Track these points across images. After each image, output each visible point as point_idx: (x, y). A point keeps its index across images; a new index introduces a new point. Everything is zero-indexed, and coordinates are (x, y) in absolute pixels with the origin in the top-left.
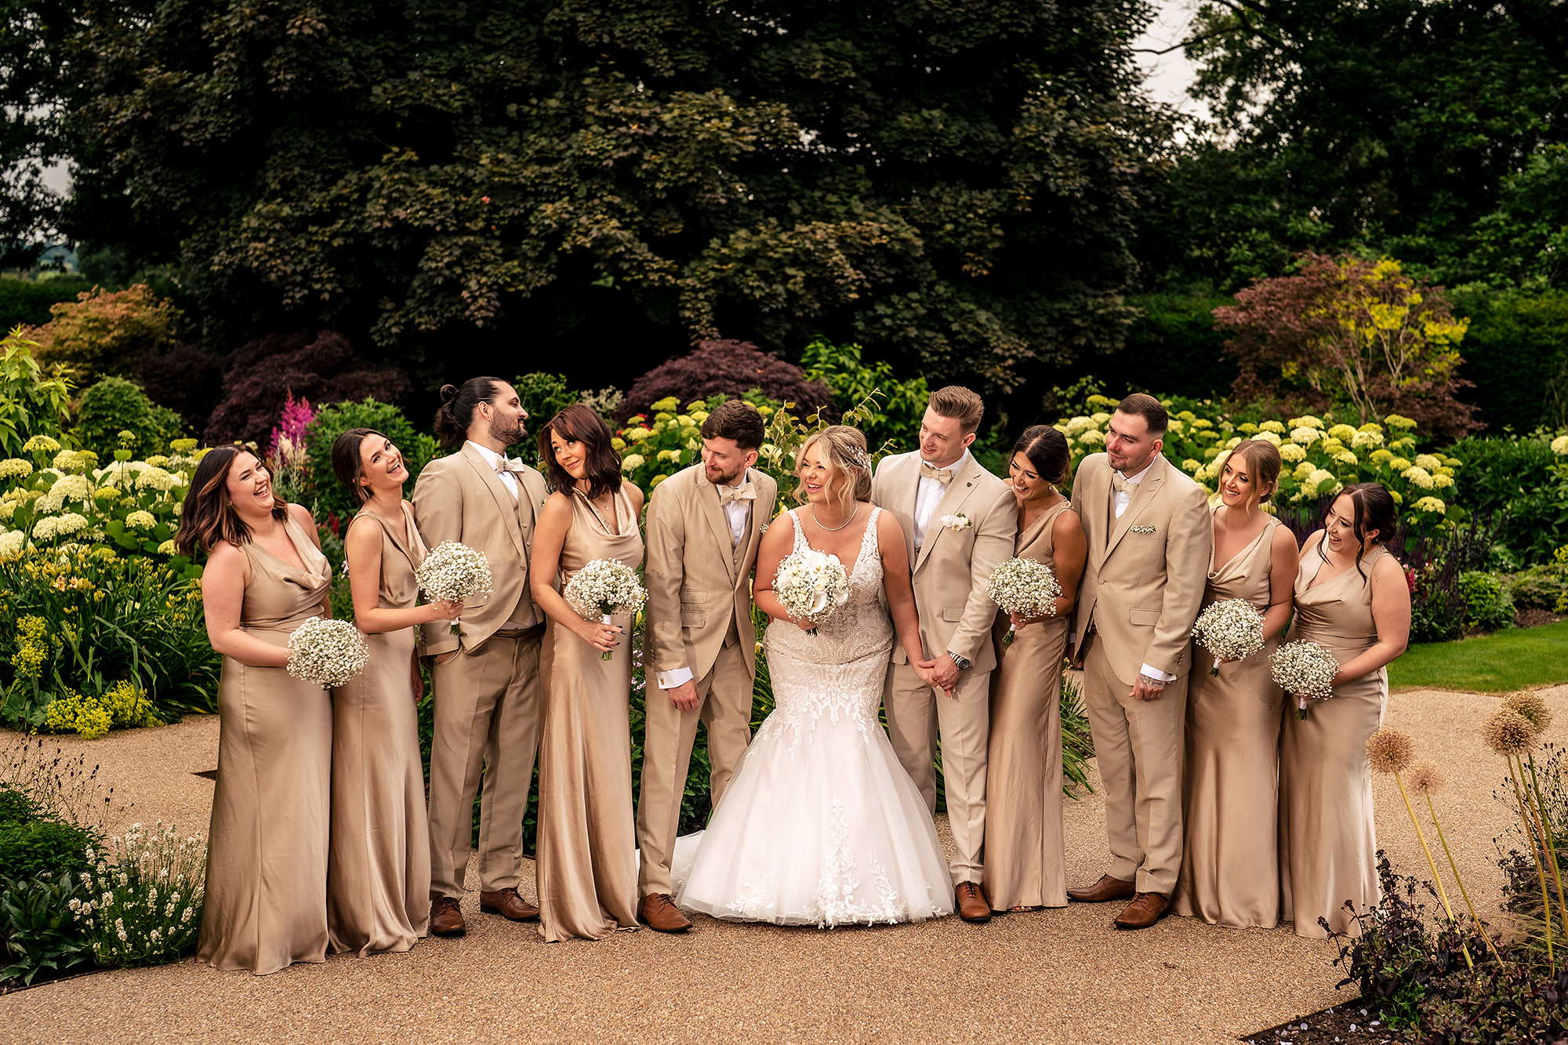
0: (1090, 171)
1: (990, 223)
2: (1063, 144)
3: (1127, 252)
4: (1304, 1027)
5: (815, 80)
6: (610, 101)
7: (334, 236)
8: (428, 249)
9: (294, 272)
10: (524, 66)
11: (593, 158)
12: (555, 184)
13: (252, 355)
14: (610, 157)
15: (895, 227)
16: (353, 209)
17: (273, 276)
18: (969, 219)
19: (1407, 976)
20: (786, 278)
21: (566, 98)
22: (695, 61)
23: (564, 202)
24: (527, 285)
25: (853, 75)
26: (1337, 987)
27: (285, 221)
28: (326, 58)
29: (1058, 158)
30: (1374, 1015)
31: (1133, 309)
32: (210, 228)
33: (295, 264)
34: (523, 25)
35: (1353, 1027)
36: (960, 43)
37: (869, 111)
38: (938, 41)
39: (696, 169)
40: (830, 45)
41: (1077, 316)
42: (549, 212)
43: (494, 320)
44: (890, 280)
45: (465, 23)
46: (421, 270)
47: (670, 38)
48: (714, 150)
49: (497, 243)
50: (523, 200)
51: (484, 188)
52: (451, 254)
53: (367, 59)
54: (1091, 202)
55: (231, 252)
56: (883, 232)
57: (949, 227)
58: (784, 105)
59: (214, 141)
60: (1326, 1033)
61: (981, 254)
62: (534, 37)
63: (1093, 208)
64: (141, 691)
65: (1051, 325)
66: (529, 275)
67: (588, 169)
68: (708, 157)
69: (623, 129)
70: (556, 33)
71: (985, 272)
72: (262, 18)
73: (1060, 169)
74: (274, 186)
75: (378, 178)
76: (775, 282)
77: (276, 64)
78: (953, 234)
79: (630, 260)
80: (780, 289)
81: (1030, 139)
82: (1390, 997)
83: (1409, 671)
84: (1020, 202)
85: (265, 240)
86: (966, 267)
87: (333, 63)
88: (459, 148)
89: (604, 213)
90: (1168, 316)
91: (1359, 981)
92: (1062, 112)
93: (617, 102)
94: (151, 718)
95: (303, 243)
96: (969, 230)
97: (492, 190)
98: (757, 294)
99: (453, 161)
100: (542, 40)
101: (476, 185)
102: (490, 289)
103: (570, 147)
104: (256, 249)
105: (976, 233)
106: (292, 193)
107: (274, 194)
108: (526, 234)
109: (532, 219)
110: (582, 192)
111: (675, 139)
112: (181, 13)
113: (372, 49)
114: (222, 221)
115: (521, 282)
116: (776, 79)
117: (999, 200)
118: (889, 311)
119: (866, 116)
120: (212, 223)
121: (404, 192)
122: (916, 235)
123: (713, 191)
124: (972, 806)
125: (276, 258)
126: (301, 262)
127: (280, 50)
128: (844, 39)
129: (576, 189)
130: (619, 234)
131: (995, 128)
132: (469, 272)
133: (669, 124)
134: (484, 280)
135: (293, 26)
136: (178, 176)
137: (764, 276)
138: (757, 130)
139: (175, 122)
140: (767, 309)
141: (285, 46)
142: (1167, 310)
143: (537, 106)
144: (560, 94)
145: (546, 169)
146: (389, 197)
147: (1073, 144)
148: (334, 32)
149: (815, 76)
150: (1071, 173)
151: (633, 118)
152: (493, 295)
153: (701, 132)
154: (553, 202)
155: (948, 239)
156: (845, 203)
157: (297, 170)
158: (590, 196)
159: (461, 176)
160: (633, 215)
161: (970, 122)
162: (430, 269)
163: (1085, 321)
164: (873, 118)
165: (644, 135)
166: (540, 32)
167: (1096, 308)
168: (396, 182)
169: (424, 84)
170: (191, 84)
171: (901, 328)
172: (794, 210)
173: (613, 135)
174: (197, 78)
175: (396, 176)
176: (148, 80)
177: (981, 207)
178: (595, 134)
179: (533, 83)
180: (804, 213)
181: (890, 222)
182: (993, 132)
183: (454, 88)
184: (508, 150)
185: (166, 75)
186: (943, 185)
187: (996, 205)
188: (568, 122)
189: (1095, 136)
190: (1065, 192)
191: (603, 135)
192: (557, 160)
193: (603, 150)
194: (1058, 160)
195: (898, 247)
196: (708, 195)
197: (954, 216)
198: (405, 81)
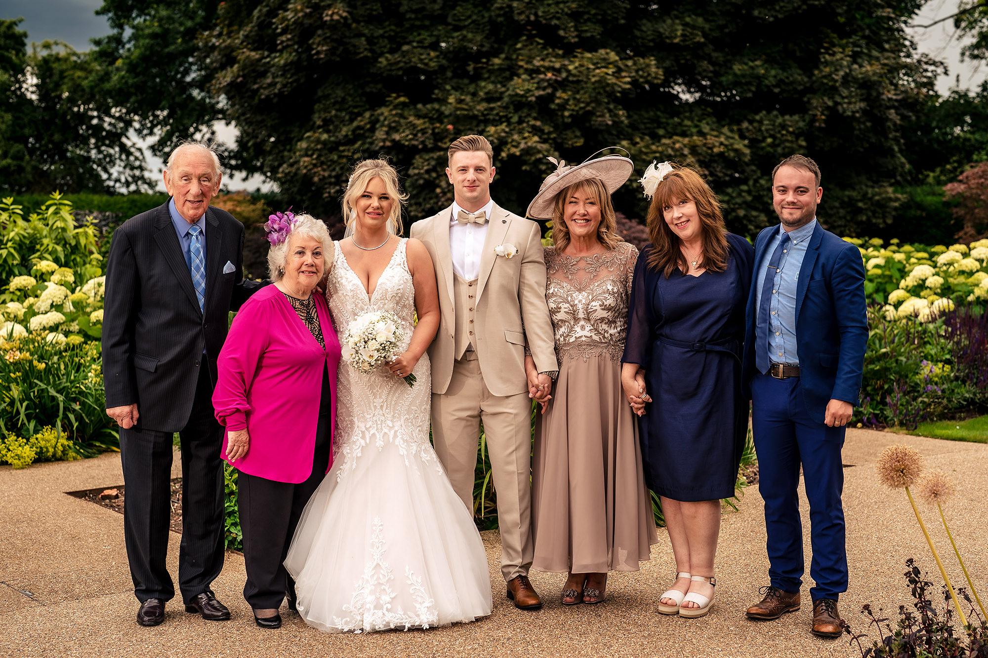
0: (866, 99)
1: (797, 139)
2: (847, 80)
3: (899, 155)
5: (677, 44)
6: (534, 58)
7: (355, 152)
8: (414, 161)
9: (330, 176)
10: (479, 38)
11: (522, 96)
12: (497, 114)
14: (533, 95)
15: (731, 141)
16: (367, 134)
17: (316, 179)
18: (783, 135)
21: (507, 58)
22: (592, 30)
23: (504, 126)
25: (702, 40)
27: (324, 143)
28: (350, 38)
29: (845, 90)
31: (899, 196)
32: (280, 151)
33: (331, 171)
34: (480, 11)
36: (774, 13)
37: (713, 64)
38: (760, 13)
39: (591, 102)
40: (688, 19)
41: (861, 201)
42: (492, 132)
44: (727, 178)
45: (440, 12)
46: (409, 175)
47: (575, 16)
48: (603, 90)
50: (478, 126)
51: (451, 118)
52: (429, 164)
53: (377, 38)
54: (869, 120)
55: (292, 165)
56: (721, 144)
57: (769, 140)
58: (652, 58)
59: (281, 93)
62: (486, 20)
63: (869, 124)
64: (62, 434)
65: (842, 207)
67: (519, 104)
68: (599, 93)
69: (542, 76)
70: (499, 15)
72: (308, 10)
73: (846, 98)
74: (319, 123)
75: (382, 114)
77: (317, 41)
78: (772, 145)
79: (547, 163)
81: (825, 77)
84: (817, 120)
85: (311, 155)
87: (355, 41)
88: (436, 91)
89: (529, 132)
90: (929, 198)
92: (848, 59)
93: (538, 58)
94: (72, 454)
95: (336, 157)
96: (783, 142)
97: (456, 120)
98: (635, 185)
99: (432, 101)
100: (491, 21)
101: (447, 117)
103: (508, 90)
104: (305, 162)
105: (788, 144)
106: (331, 127)
107: (319, 127)
110: (515, 119)
111: (578, 82)
112: (266, 15)
113: (381, 32)
114: (288, 147)
116: (651, 44)
117: (804, 121)
118: (726, 198)
119: (711, 68)
120: (282, 148)
121: (398, 122)
122: (745, 146)
123: (603, 116)
125: (317, 167)
126: (334, 170)
127: (320, 32)
128: (697, 15)
129: (511, 117)
130: (539, 146)
131: (801, 72)
133: (574, 72)
135: (327, 15)
136: (259, 118)
138: (634, 74)
139: (255, 83)
141: (322, 28)
142: (928, 194)
143: (487, 63)
144: (503, 56)
145: (492, 105)
146: (389, 126)
147: (855, 80)
148: (355, 20)
149: (676, 41)
150: (853, 100)
151: (549, 69)
153: (594, 76)
154: (496, 126)
155: (769, 149)
156: (696, 126)
157: (333, 112)
158: (520, 122)
159: (438, 110)
160: (549, 133)
161: (783, 69)
162: (415, 175)
163: (865, 204)
164: (716, 69)
165: (556, 81)
166: (490, 16)
167: (874, 195)
168: (394, 116)
169: (413, 53)
170: (268, 60)
171: (734, 210)
172: (661, 132)
173: (536, 81)
174: (273, 55)
175: (394, 112)
176: (241, 57)
177: (791, 126)
178: (524, 80)
179: (484, 49)
180: (667, 132)
181: (728, 138)
182: (799, 75)
183: (433, 54)
184: (468, 93)
185: (253, 54)
186: (764, 112)
187: (801, 124)
188: (507, 74)
189: (871, 73)
190: (849, 113)
191: (528, 81)
192: (500, 99)
193: (529, 91)
194: (845, 93)
195: (732, 154)
196: (599, 119)
197: (772, 132)
198: (400, 53)
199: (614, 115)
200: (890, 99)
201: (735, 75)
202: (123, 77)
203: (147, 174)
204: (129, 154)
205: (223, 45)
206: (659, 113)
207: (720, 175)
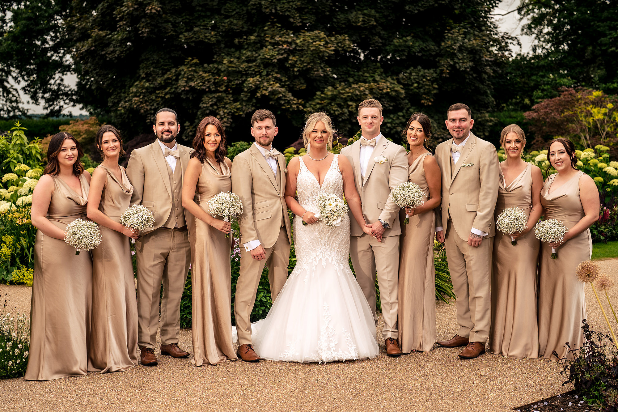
0: (473, 60)
1: (432, 83)
2: (461, 49)
3: (490, 96)
4: (546, 403)
5: (359, 26)
6: (275, 36)
7: (166, 94)
8: (203, 99)
9: (151, 109)
10: (241, 23)
11: (269, 59)
12: (254, 70)
13: (135, 143)
14: (275, 58)
15: (393, 85)
16: (173, 83)
17: (142, 111)
18: (424, 82)
19: (597, 379)
20: (349, 106)
21: (257, 37)
22: (310, 18)
23: (257, 77)
24: (243, 112)
25: (375, 23)
26: (563, 385)
27: (147, 88)
28: (162, 23)
29: (460, 55)
30: (581, 398)
31: (493, 119)
32: (118, 93)
33: (151, 106)
34: (241, 7)
35: (570, 404)
36: (418, 8)
37: (382, 38)
38: (409, 8)
39: (311, 62)
40: (365, 11)
42: (251, 81)
43: (230, 127)
44: (391, 108)
45: (217, 7)
46: (200, 108)
47: (299, 10)
48: (317, 55)
49: (231, 96)
50: (241, 77)
51: (225, 73)
52: (212, 101)
53: (178, 23)
54: (474, 73)
55: (126, 102)
56: (388, 87)
57: (416, 85)
58: (346, 36)
59: (119, 57)
60: (556, 407)
61: (429, 96)
62: (245, 12)
63: (475, 75)
66: (244, 107)
67: (267, 64)
68: (315, 57)
69: (281, 47)
70: (253, 9)
71: (430, 104)
72: (136, 6)
73: (461, 59)
74: (143, 75)
75: (183, 70)
76: (344, 108)
77: (142, 25)
78: (418, 88)
79: (284, 100)
80: (346, 110)
81: (448, 47)
82: (589, 389)
83: (606, 252)
84: (444, 73)
85: (139, 96)
86: (423, 101)
87: (165, 25)
88: (215, 57)
89: (273, 81)
91: (573, 382)
92: (462, 36)
93: (278, 36)
95: (154, 97)
96: (424, 86)
97: (229, 74)
98: (337, 113)
99: (213, 62)
100: (248, 12)
101: (222, 72)
102: (228, 114)
103: (259, 55)
104: (135, 100)
105: (427, 87)
106: (150, 78)
107: (143, 78)
108: (243, 91)
109: (245, 85)
110: (265, 73)
111: (302, 50)
112: (106, 8)
113: (180, 19)
114: (123, 90)
115: (241, 111)
116: (344, 26)
117: (436, 73)
118: (390, 121)
119: (380, 41)
120: (119, 91)
121: (193, 75)
122: (402, 88)
123: (318, 71)
124: (392, 303)
125: (143, 104)
126: (153, 105)
127: (143, 20)
128: (371, 9)
129: (262, 72)
130: (280, 89)
131: (434, 44)
132: (220, 108)
133: (299, 44)
134: (226, 111)
135: (148, 9)
136: (105, 72)
137: (339, 106)
138: (335, 45)
139: (103, 51)
140: (340, 119)
141: (145, 18)
142: (507, 117)
143: (246, 39)
144: (256, 34)
145: (250, 65)
146: (187, 77)
147: (467, 49)
148: (165, 13)
149: (359, 24)
150: (465, 61)
151: (285, 42)
152: (229, 117)
153: (312, 47)
154: (253, 77)
155: (415, 90)
156: (372, 77)
157: (152, 69)
158: (268, 75)
159: (217, 68)
160: (285, 82)
161: (424, 42)
162: (204, 107)
164: (384, 41)
165: (289, 49)
166: (247, 10)
167: (478, 118)
168: (190, 71)
169: (200, 32)
170: (110, 36)
171: (394, 127)
172: (351, 80)
173: (277, 50)
174: (113, 33)
175: (190, 69)
176: (93, 35)
177: (429, 76)
178: (269, 49)
179: (244, 30)
180: (355, 80)
181: (391, 83)
182: (433, 45)
183: (213, 33)
184: (235, 57)
185: (101, 32)
186: (412, 68)
187: (435, 75)
188: (259, 45)
189: (475, 45)
190: (462, 69)
191: (272, 50)
192: (255, 61)
193: (273, 56)
194: (460, 56)
195: (394, 93)
196: (316, 73)
197: (417, 80)
198: (192, 32)
199: (324, 71)
200: (487, 61)
201: (395, 46)
202: (10, 45)
203: (20, 105)
204: (9, 92)
205: (81, 27)
206: (349, 68)
207: (387, 105)
